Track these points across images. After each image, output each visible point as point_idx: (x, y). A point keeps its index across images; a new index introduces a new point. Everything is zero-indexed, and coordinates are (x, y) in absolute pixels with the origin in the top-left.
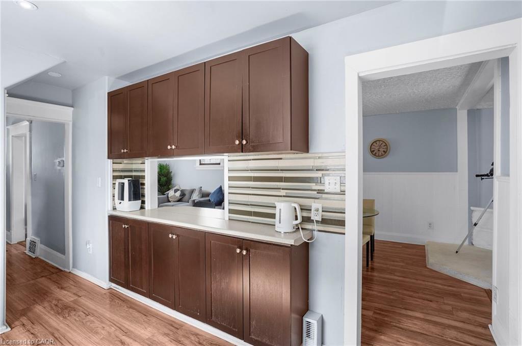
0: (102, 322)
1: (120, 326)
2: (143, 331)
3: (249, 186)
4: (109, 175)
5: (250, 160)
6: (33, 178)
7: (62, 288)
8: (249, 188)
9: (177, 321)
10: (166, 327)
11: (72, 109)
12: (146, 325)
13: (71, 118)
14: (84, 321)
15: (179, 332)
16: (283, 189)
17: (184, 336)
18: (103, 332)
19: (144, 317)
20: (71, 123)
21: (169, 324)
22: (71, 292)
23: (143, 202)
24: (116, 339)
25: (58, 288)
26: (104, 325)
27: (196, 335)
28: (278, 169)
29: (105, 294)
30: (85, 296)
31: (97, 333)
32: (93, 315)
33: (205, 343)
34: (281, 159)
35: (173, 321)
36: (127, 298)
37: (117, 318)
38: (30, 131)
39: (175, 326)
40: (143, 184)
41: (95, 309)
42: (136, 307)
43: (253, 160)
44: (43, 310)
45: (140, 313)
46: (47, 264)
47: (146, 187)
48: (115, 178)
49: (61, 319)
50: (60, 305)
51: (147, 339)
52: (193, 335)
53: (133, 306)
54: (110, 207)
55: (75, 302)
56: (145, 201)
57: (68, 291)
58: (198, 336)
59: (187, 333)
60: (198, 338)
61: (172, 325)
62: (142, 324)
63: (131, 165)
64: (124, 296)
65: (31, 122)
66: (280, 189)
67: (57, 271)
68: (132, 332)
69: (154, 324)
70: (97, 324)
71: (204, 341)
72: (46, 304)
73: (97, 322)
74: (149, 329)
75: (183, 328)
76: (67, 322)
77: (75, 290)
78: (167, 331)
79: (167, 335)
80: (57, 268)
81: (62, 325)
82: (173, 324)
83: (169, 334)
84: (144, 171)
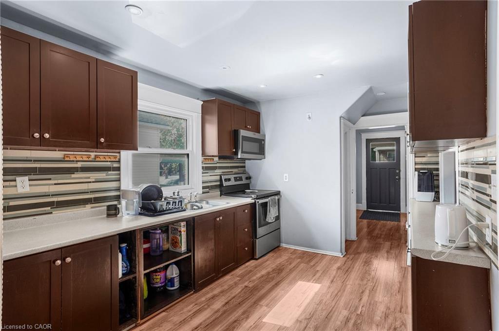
1: (376, 285)
2: (381, 297)
12: (389, 296)
24: (364, 288)
47: (440, 180)
51: (375, 301)
62: (387, 294)
68: (375, 292)
72: (369, 255)
74: (386, 298)
76: (362, 268)
79: (388, 308)
81: (358, 267)
84: (439, 164)
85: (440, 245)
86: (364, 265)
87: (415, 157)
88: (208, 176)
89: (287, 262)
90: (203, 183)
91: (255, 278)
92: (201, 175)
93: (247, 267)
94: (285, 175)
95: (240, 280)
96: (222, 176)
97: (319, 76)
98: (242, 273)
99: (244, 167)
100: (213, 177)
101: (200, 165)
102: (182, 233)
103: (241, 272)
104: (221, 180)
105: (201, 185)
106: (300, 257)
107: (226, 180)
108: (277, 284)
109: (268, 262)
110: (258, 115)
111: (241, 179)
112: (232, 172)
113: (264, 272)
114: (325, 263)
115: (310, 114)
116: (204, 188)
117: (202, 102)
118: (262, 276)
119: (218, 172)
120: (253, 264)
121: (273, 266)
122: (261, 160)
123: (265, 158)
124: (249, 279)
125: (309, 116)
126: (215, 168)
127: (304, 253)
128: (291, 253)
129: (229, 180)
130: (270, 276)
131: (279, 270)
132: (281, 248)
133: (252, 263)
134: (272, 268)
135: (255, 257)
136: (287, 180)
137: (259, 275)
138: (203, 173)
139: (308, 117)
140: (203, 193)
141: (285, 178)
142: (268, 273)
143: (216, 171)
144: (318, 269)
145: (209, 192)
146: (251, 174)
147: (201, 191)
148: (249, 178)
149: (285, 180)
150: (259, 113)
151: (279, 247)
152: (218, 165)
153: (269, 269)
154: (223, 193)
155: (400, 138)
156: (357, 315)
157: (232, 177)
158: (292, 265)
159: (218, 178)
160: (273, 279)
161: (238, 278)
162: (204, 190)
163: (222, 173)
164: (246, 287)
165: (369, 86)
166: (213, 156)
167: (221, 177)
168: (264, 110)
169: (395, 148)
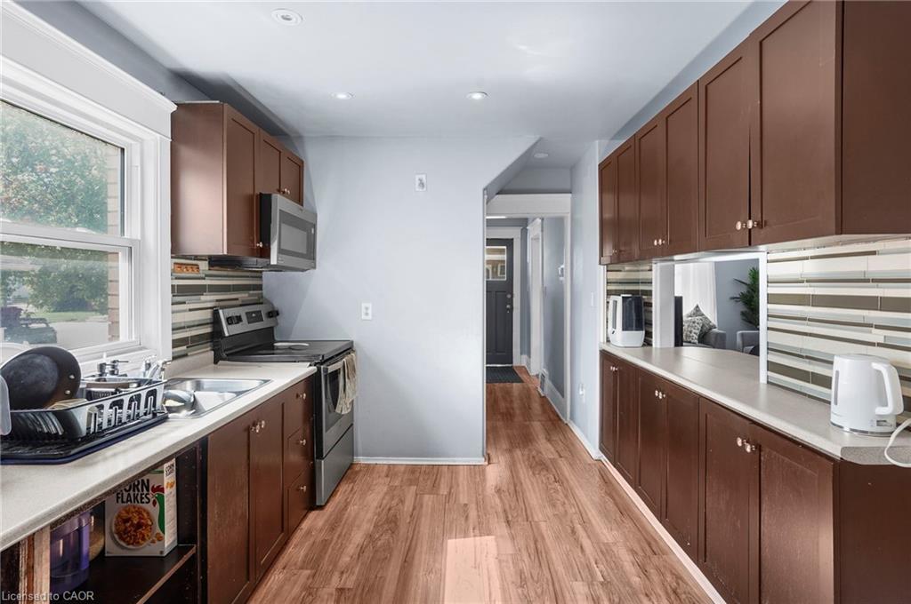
0: (566, 496)
1: (582, 510)
2: (605, 531)
3: (804, 316)
4: (602, 288)
5: (807, 258)
6: (544, 291)
7: (549, 440)
8: (804, 319)
9: (661, 544)
10: (639, 544)
11: (570, 195)
12: (614, 526)
13: (569, 210)
14: (550, 486)
15: (655, 559)
16: (878, 327)
17: (657, 569)
18: (561, 508)
19: (618, 514)
20: (569, 215)
21: (646, 540)
22: (555, 448)
23: (649, 335)
24: (569, 523)
25: (546, 438)
26: (566, 501)
27: (678, 578)
28: (867, 277)
29: (589, 464)
30: (566, 458)
31: (554, 506)
32: (562, 484)
33: (683, 596)
34: (874, 253)
35: (655, 541)
36: (613, 481)
37: (586, 500)
38: (542, 231)
39: (652, 546)
40: (650, 305)
41: (569, 478)
42: (616, 497)
43: (812, 258)
44: (520, 457)
45: (617, 507)
46: (551, 406)
47: (653, 309)
48: (609, 293)
49: (531, 473)
50: (537, 459)
51: (604, 544)
52: (672, 574)
53: (614, 494)
54: (602, 339)
55: (553, 461)
56: (651, 333)
57: (553, 445)
58: (680, 582)
59: (665, 567)
60: (678, 584)
61: (649, 544)
62: (610, 522)
63: (637, 273)
64: (610, 477)
65: (543, 219)
66: (870, 326)
67: (556, 418)
68: (592, 525)
69: (626, 531)
70: (561, 496)
71: (685, 593)
72: (526, 452)
73: (561, 494)
74: (615, 532)
75: (664, 556)
76: (534, 480)
77: (560, 447)
78: (637, 548)
79: (633, 552)
80: (558, 416)
81: (527, 480)
82: (653, 543)
83: (636, 553)
84: (651, 283)
85: (847, 429)
86: (534, 474)
87: (608, 271)
88: (185, 311)
89: (392, 499)
90: (173, 330)
91: (346, 559)
92: (170, 308)
93: (309, 532)
94: (364, 305)
95: (314, 576)
96: (221, 311)
97: (477, 96)
98: (306, 556)
99: (259, 287)
100: (196, 313)
101: (169, 282)
102: (167, 491)
103: (302, 553)
104: (216, 321)
105: (170, 337)
106: (411, 483)
107: (230, 320)
108: (407, 564)
109: (352, 509)
110: (300, 166)
111: (259, 318)
112: (237, 299)
113: (358, 537)
114: (465, 483)
115: (424, 177)
116: (176, 343)
117: (174, 108)
118: (362, 550)
119: (209, 299)
120: (320, 523)
121: (369, 515)
122: (303, 270)
123: (314, 268)
124: (335, 566)
125: (420, 180)
126: (199, 290)
127: (413, 469)
128: (387, 476)
129: (239, 319)
130: (379, 543)
131: (388, 521)
132: (357, 468)
133: (315, 521)
134: (369, 521)
135: (318, 504)
136: (370, 317)
137: (351, 549)
138: (173, 304)
139: (418, 182)
140: (174, 358)
141: (364, 310)
142: (370, 537)
143: (203, 298)
144: (463, 499)
145: (186, 355)
146: (277, 305)
147: (168, 352)
148: (274, 314)
149: (364, 317)
150: (302, 162)
151: (352, 465)
152: (207, 282)
153: (367, 527)
154: (224, 355)
155: (512, 239)
156: (602, 584)
157: (241, 312)
158: (407, 503)
159: (207, 315)
160: (388, 548)
161: (307, 572)
162: (176, 349)
163: (217, 304)
164: (341, 590)
165: (538, 136)
166: (196, 258)
167: (216, 314)
168: (313, 157)
169: (505, 257)
